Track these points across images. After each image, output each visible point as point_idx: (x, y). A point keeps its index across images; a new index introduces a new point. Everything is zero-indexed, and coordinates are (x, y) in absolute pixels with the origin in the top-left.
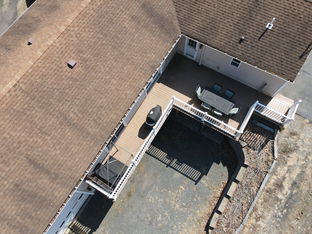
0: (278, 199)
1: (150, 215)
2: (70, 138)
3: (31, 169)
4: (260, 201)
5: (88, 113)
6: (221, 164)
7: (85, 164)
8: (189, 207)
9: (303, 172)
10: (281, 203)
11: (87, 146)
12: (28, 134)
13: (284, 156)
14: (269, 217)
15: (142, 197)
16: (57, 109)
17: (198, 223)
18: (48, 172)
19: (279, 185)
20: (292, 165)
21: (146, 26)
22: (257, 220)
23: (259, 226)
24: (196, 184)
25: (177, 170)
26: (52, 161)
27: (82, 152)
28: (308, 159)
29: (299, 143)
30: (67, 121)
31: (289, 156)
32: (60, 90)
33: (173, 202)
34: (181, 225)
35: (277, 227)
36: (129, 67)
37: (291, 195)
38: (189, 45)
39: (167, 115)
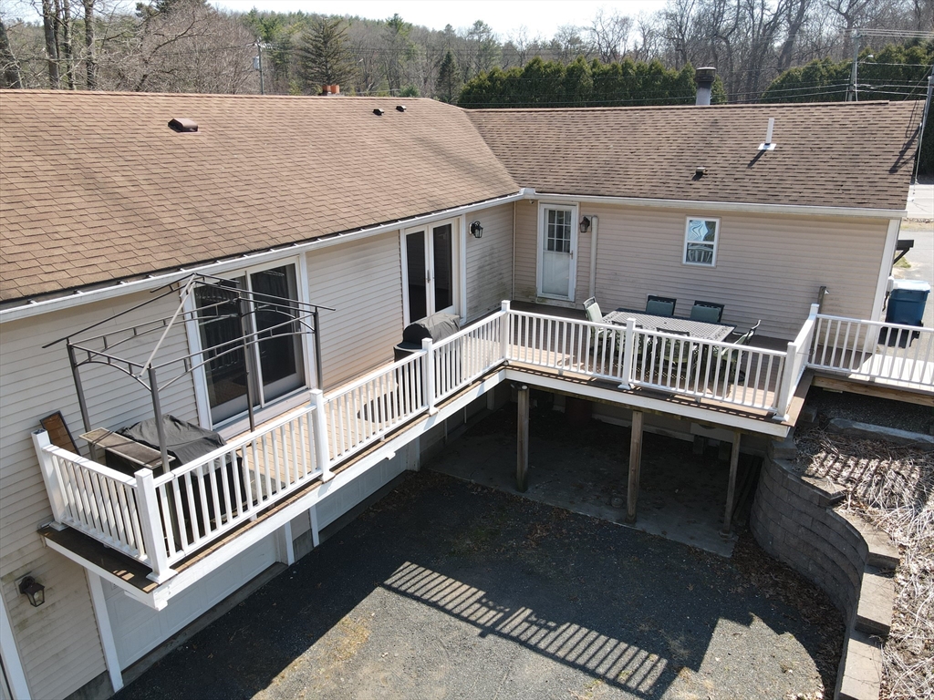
25: (534, 648)
38: (550, 248)
39: (481, 379)
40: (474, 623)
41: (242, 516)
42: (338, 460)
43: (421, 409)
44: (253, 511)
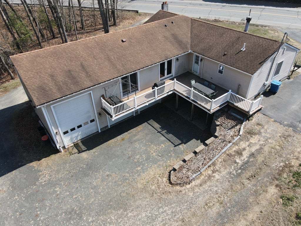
0: (235, 162)
1: (132, 153)
2: (106, 65)
3: (80, 68)
4: (220, 160)
5: (121, 60)
6: (199, 141)
7: (107, 78)
8: (163, 157)
9: (261, 148)
10: (237, 165)
11: (113, 72)
12: (88, 55)
13: (248, 136)
14: (224, 173)
15: (131, 143)
16: (107, 53)
17: (165, 168)
18: (87, 73)
19: (239, 153)
20: (254, 143)
21: (171, 42)
22: (214, 173)
23: (214, 177)
24: (174, 147)
25: (164, 136)
26: (92, 70)
27: (109, 73)
28: (268, 141)
29: (262, 131)
30: (108, 59)
31: (252, 137)
32: (112, 47)
33: (152, 152)
34: (151, 165)
35: (229, 181)
36: (153, 53)
37: (248, 162)
38: (196, 63)
39: (168, 92)
40: (157, 131)
41: (123, 111)
42: (138, 105)
43: (154, 98)
44: (125, 111)
